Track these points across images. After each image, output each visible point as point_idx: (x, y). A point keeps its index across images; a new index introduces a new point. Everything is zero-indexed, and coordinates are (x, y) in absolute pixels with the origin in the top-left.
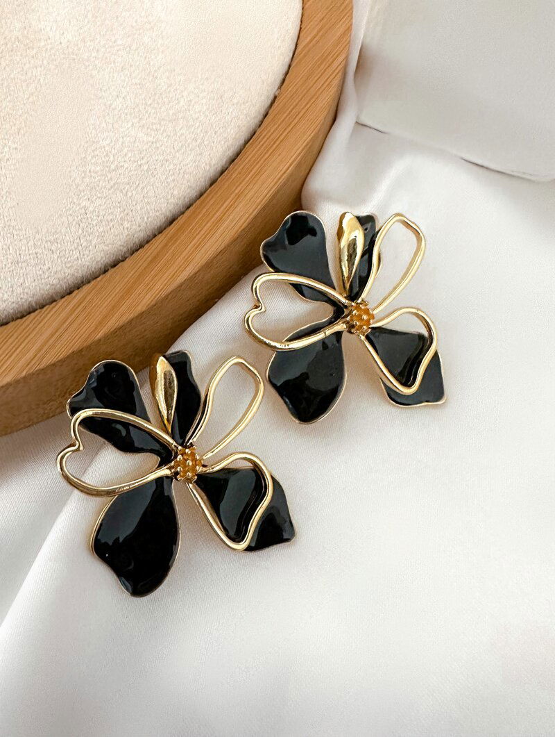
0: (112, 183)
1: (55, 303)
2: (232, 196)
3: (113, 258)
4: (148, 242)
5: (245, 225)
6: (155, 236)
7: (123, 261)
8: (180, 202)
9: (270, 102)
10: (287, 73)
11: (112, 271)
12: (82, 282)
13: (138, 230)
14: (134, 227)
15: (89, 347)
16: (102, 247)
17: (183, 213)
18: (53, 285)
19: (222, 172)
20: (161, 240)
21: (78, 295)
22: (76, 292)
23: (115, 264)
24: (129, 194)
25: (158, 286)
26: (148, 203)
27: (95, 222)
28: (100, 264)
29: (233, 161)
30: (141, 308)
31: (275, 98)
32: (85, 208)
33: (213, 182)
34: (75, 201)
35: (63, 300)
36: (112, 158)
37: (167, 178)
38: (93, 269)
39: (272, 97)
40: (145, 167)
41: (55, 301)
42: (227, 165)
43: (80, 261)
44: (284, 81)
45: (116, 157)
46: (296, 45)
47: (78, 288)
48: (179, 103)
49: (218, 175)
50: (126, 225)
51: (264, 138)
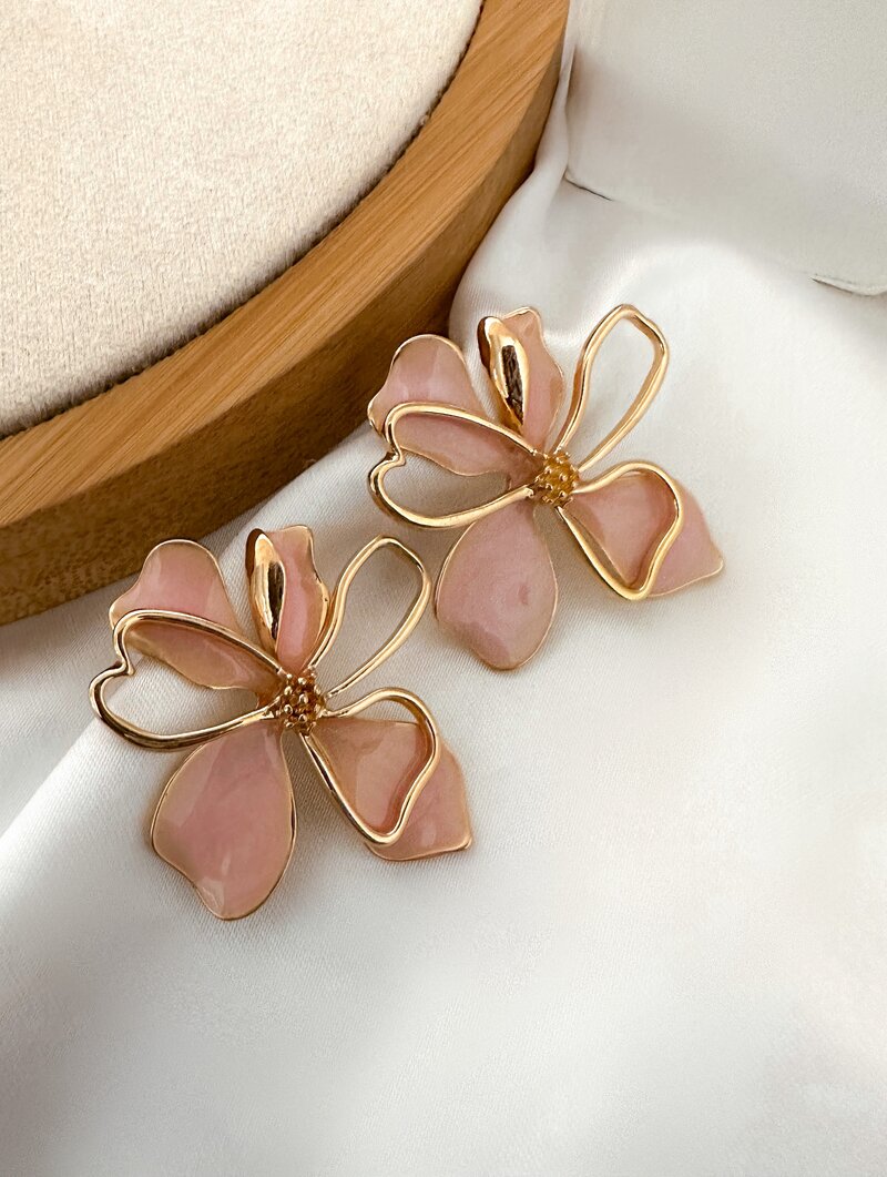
0: (136, 252)
1: (22, 433)
2: (326, 281)
3: (120, 368)
4: (181, 346)
5: (340, 326)
6: (193, 337)
7: (137, 374)
8: (239, 287)
9: (408, 134)
10: (445, 89)
11: (117, 389)
12: (70, 403)
13: (165, 325)
14: (160, 321)
15: (65, 506)
16: (106, 350)
17: (242, 304)
18: (20, 404)
19: (315, 242)
20: (202, 343)
21: (60, 423)
22: (57, 418)
23: (123, 378)
24: (162, 269)
25: (185, 417)
26: (188, 284)
27: (99, 311)
28: (98, 375)
29: (338, 224)
30: (155, 448)
31: (419, 128)
32: (90, 288)
33: (298, 257)
34: (77, 276)
35: (37, 428)
36: (144, 213)
37: (224, 247)
38: (87, 384)
39: (412, 127)
40: (193, 229)
41: (23, 429)
42: (325, 231)
43: (67, 371)
44: (438, 100)
45: (150, 212)
46: (468, 45)
47: (63, 412)
48: (262, 130)
49: (307, 247)
50: (148, 317)
51: (393, 189)
